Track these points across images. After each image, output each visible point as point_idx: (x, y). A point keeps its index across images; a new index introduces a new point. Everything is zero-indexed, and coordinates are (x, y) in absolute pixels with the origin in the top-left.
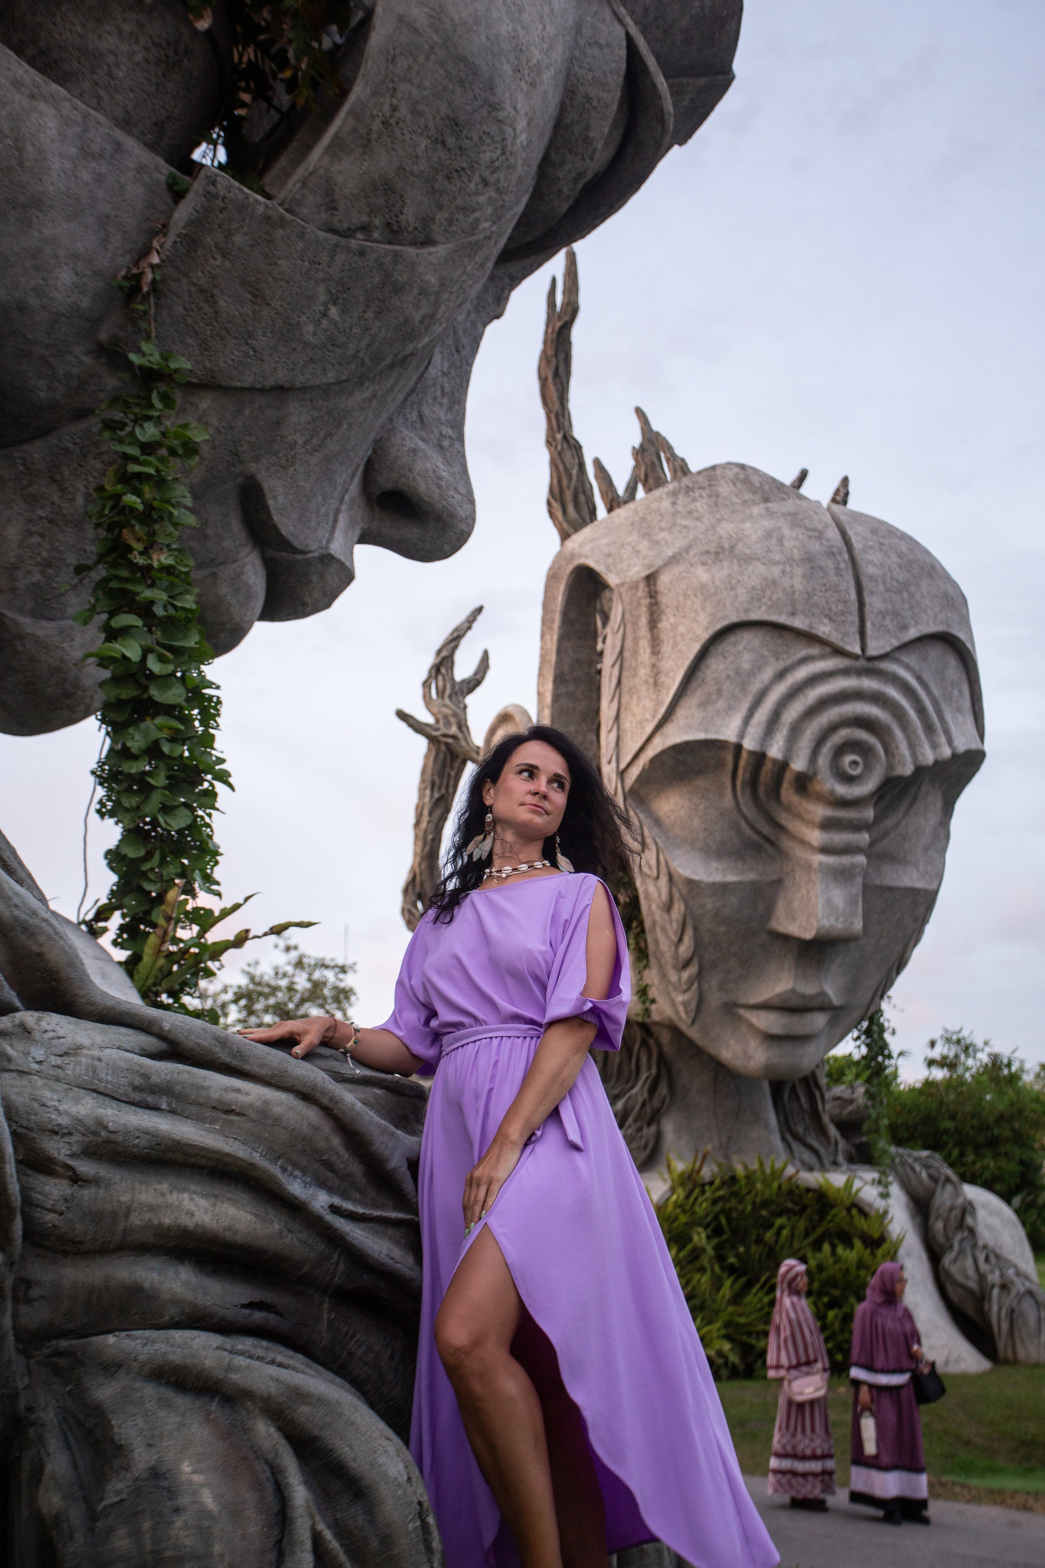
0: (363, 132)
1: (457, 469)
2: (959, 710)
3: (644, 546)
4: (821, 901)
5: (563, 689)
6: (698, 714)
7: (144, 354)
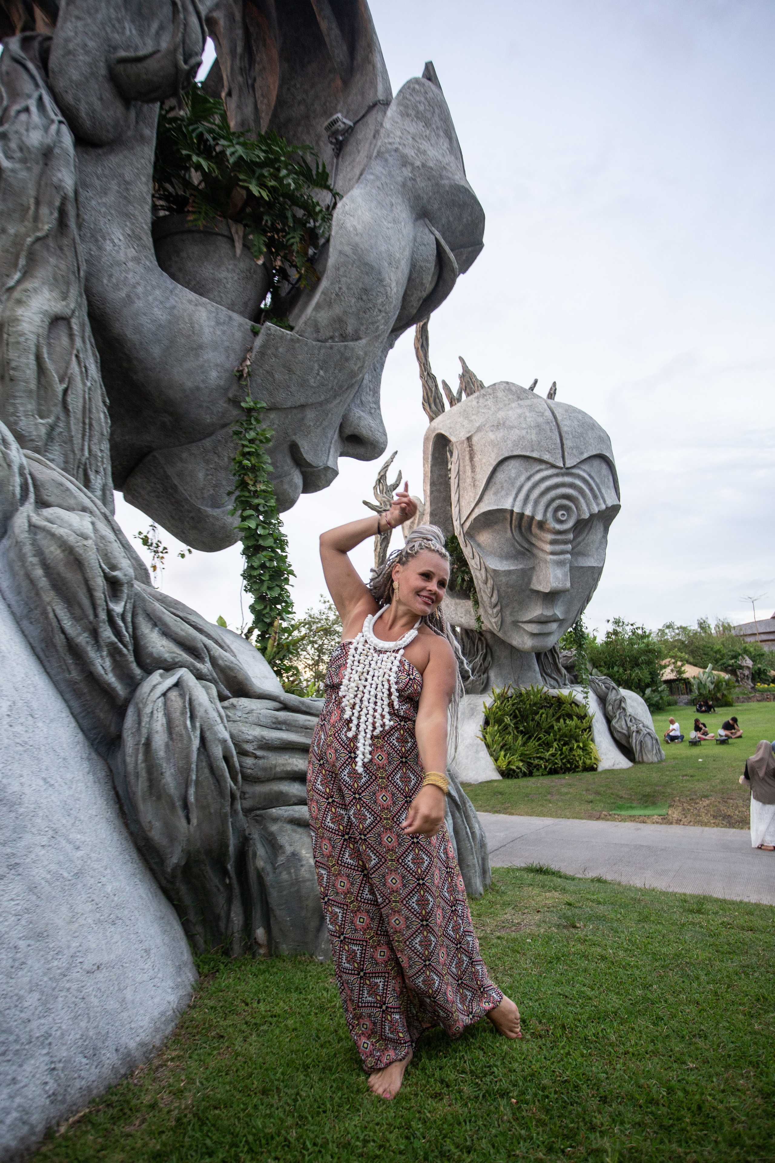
0: (328, 300)
1: (378, 421)
2: (608, 487)
3: (466, 423)
4: (552, 576)
5: (434, 488)
6: (494, 498)
7: (247, 402)
